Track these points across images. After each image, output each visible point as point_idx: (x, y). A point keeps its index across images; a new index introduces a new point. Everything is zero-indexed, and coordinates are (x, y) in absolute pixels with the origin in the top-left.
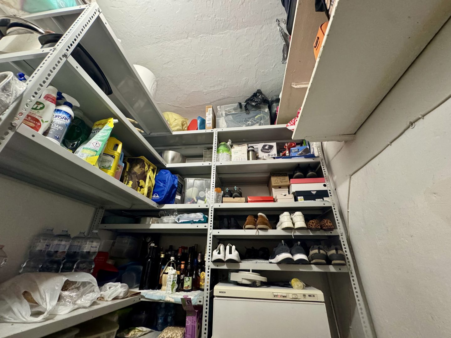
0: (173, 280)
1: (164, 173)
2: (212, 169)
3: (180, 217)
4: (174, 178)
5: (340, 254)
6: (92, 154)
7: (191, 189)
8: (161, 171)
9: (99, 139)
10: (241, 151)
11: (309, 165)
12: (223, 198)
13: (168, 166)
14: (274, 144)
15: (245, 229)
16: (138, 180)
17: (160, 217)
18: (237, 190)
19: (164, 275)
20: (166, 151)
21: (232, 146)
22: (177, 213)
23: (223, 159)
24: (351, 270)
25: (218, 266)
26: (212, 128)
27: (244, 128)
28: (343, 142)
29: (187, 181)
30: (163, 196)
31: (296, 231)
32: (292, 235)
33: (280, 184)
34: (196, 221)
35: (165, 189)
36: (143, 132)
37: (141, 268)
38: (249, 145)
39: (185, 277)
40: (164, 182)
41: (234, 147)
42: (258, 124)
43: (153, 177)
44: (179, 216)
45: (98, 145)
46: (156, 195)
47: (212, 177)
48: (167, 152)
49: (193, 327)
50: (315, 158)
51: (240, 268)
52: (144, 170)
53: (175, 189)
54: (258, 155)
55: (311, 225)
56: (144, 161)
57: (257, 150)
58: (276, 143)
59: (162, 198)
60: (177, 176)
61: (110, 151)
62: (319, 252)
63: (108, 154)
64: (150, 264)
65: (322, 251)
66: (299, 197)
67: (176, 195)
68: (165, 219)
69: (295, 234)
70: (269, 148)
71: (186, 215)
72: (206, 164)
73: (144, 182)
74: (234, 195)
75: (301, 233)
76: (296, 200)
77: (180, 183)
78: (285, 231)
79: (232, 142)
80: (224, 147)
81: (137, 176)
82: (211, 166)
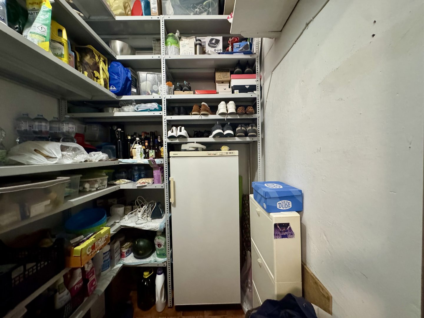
0: (141, 152)
1: (116, 65)
2: (162, 62)
3: (139, 106)
4: (127, 72)
5: (254, 129)
6: (42, 40)
7: (145, 83)
8: (112, 63)
9: (43, 22)
10: (189, 44)
11: (248, 61)
12: (174, 91)
13: (119, 57)
14: (220, 38)
15: (192, 115)
16: (92, 71)
17: (121, 107)
18: (186, 85)
19: (133, 150)
20: (112, 41)
21: (180, 38)
22: (135, 104)
23: (172, 53)
24: (259, 139)
25: (172, 141)
26: (158, 14)
27: (192, 17)
28: (274, 39)
29: (140, 74)
30: (120, 88)
31: (229, 116)
32: (225, 119)
33: (223, 79)
34: (152, 110)
35: (120, 81)
36: (82, 15)
37: (115, 147)
38: (197, 38)
39: (149, 151)
40: (118, 74)
41: (183, 39)
42: (206, 13)
43: (106, 69)
44: (137, 106)
45: (43, 30)
46: (113, 87)
47: (162, 71)
48: (114, 42)
49: (159, 176)
50: (252, 55)
51: (188, 141)
52: (95, 60)
53: (129, 82)
54: (205, 50)
55: (239, 111)
56: (92, 51)
57: (205, 44)
58: (223, 37)
59: (119, 90)
60: (130, 69)
61: (57, 37)
62: (241, 129)
63: (55, 41)
64: (121, 143)
65: (243, 128)
66: (235, 91)
67: (132, 88)
68: (126, 108)
69: (227, 118)
70: (215, 42)
71: (143, 105)
72: (156, 57)
73: (98, 73)
74: (184, 89)
75: (232, 117)
76: (233, 92)
77: (134, 77)
78: (221, 116)
79: (180, 34)
80: (172, 39)
81: (90, 66)
82: (161, 59)
